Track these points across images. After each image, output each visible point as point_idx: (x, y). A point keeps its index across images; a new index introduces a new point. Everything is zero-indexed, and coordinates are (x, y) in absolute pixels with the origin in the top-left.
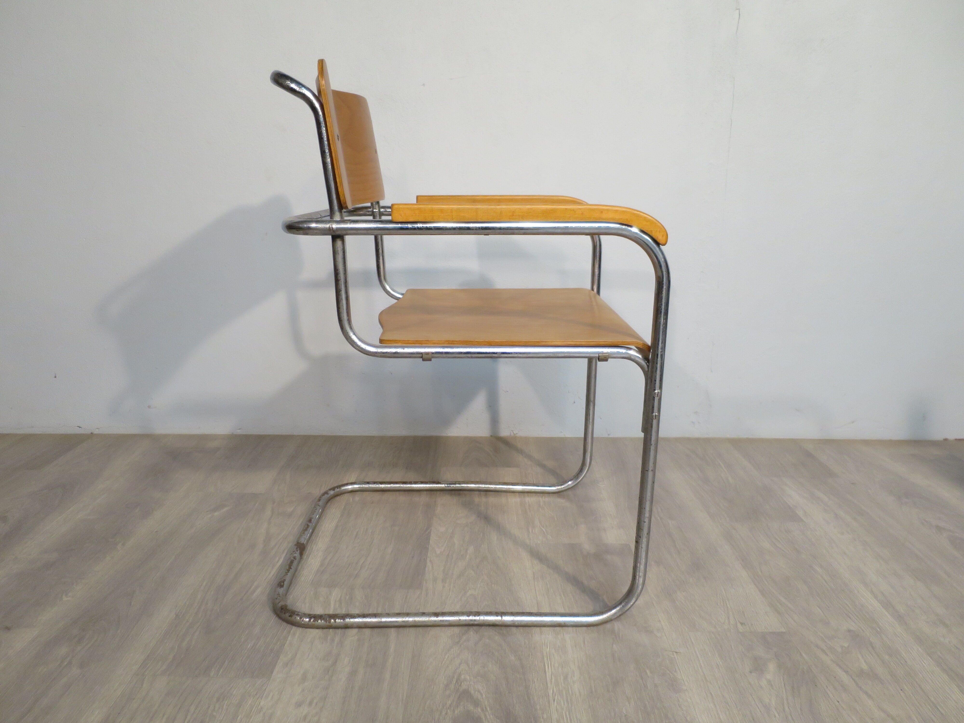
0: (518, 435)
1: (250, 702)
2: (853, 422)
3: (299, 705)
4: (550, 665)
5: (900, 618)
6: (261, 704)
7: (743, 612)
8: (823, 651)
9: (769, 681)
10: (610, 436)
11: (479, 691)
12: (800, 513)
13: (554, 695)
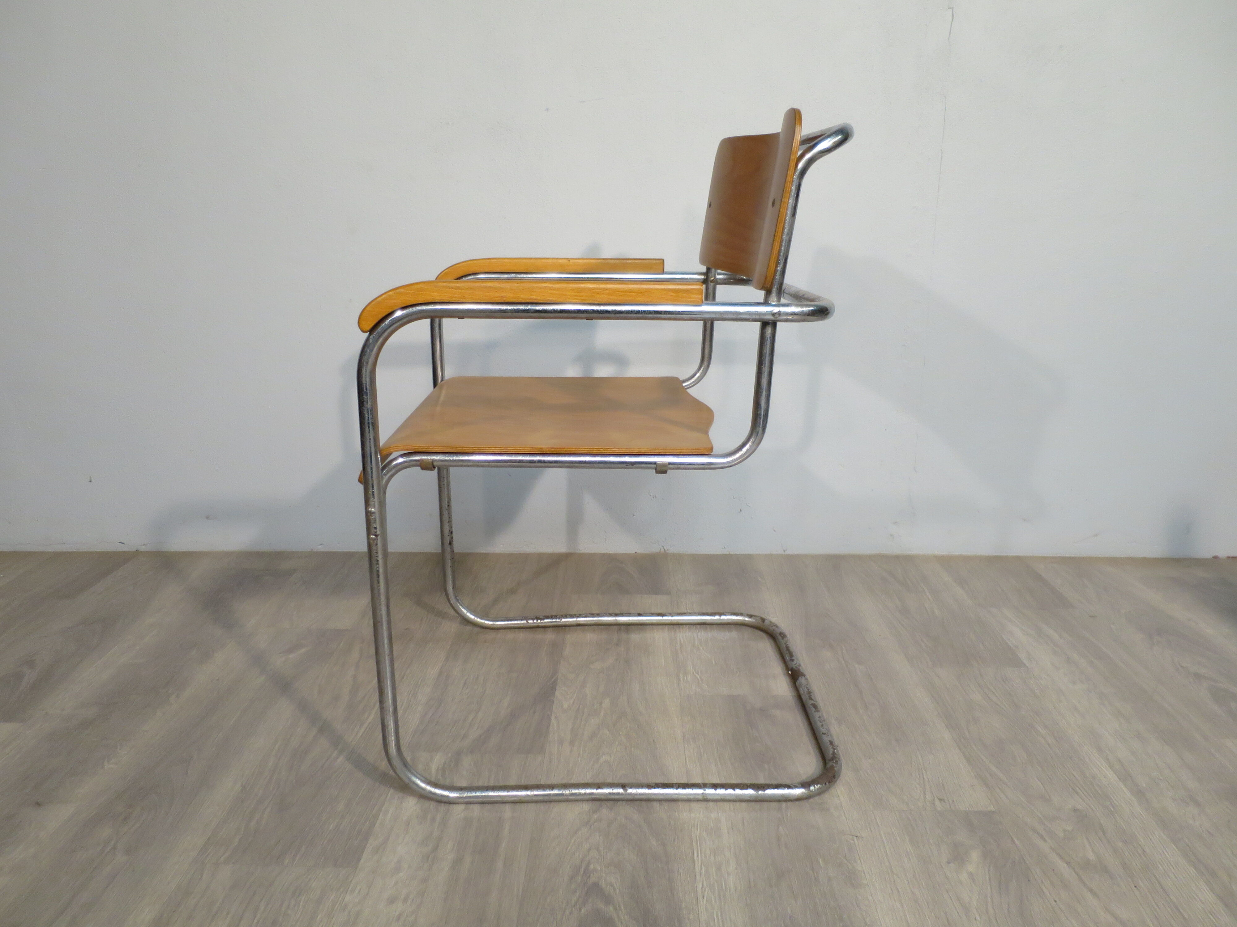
0: (670, 552)
1: (332, 897)
2: (1096, 535)
3: (392, 901)
4: (699, 853)
5: (1140, 794)
6: (346, 900)
7: (943, 785)
8: (1042, 837)
9: (971, 875)
10: (786, 553)
11: (611, 885)
12: (1022, 656)
13: (703, 890)
